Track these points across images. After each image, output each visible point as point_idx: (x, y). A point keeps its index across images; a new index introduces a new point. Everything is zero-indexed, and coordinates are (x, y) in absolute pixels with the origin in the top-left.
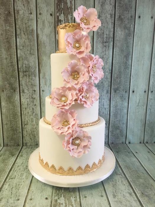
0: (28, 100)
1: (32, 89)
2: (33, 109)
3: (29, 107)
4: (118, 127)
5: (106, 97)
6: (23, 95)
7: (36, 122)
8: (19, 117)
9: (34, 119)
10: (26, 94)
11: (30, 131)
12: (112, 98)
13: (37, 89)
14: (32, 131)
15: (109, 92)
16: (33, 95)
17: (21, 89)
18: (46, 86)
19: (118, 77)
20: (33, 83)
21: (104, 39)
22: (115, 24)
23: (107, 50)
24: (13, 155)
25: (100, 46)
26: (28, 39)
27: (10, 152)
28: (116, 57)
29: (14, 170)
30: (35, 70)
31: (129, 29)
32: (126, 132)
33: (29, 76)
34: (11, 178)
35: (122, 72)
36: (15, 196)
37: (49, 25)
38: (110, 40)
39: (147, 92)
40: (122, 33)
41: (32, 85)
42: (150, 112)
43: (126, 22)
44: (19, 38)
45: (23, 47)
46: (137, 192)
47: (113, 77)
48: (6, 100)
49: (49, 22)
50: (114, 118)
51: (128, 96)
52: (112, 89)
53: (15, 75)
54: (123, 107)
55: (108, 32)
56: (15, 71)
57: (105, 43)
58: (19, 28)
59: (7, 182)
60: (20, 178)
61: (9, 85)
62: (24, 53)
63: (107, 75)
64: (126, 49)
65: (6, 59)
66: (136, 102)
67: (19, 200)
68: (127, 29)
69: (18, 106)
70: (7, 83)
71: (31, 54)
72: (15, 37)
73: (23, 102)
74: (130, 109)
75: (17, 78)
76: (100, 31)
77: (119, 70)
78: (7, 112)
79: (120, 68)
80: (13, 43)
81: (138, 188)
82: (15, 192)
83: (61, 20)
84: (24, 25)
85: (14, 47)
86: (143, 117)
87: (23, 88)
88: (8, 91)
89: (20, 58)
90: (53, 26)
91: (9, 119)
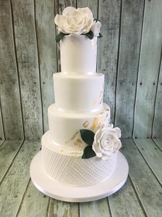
0: (29, 93)
1: (32, 81)
2: (34, 102)
3: (29, 99)
4: (124, 121)
5: (111, 89)
6: (22, 88)
7: (38, 116)
8: (20, 111)
9: (36, 113)
10: (26, 87)
11: (32, 126)
12: (118, 91)
13: (38, 81)
14: (34, 124)
15: (115, 84)
16: (33, 87)
17: (21, 81)
18: (47, 78)
19: (124, 68)
20: (33, 75)
21: (110, 26)
22: (122, 8)
23: (113, 37)
24: (14, 150)
25: (104, 34)
26: (27, 26)
27: (11, 147)
28: (122, 46)
29: (14, 166)
30: (35, 60)
31: (137, 13)
32: (132, 127)
33: (29, 67)
34: (11, 174)
35: (129, 63)
36: (14, 193)
37: (48, 10)
38: (116, 27)
39: (156, 84)
40: (129, 18)
41: (32, 77)
42: (159, 106)
43: (135, 6)
44: (16, 25)
45: (21, 35)
46: (138, 192)
47: (119, 68)
48: (5, 93)
49: (49, 7)
50: (120, 112)
51: (135, 89)
52: (117, 81)
53: (14, 66)
54: (129, 101)
55: (114, 17)
56: (13, 61)
57: (111, 29)
58: (16, 14)
59: (6, 178)
60: (20, 174)
61: (8, 76)
62: (23, 42)
63: (112, 66)
64: (134, 36)
65: (4, 48)
66: (144, 95)
67: (17, 197)
68: (135, 13)
69: (18, 99)
70: (5, 74)
71: (30, 42)
72: (12, 24)
73: (23, 96)
74: (137, 102)
75: (15, 69)
76: (105, 17)
77: (125, 60)
78: (6, 106)
79: (127, 58)
80: (10, 31)
81: (140, 187)
82: (14, 189)
83: (61, 4)
84: (21, 11)
85: (11, 36)
86: (151, 112)
87: (23, 80)
88: (7, 84)
89: (18, 47)
90: (52, 11)
91: (9, 113)
